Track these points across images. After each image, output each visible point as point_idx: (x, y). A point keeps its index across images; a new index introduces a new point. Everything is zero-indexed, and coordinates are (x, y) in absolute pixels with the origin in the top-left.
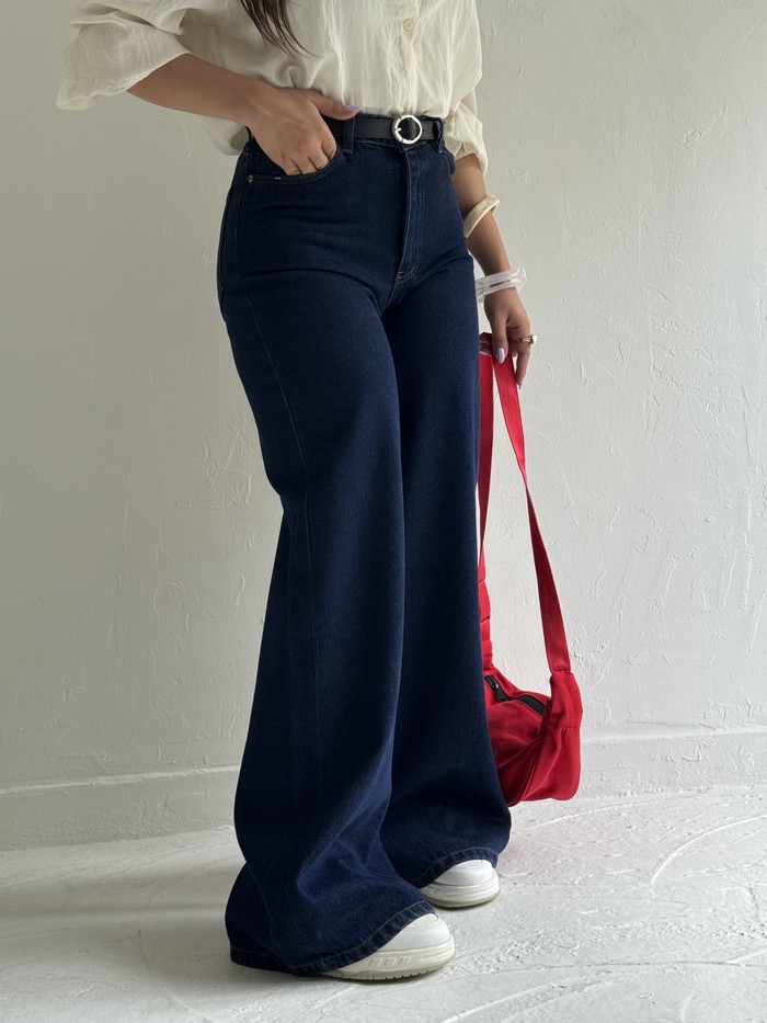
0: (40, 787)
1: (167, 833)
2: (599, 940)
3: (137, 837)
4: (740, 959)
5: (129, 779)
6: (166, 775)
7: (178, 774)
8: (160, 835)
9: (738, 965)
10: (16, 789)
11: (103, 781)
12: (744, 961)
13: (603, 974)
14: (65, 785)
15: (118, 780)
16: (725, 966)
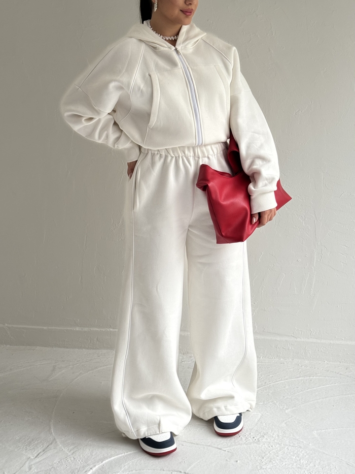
0: (58, 328)
1: (98, 349)
3: (88, 349)
5: (86, 329)
6: (98, 329)
7: (102, 329)
8: (95, 349)
10: (50, 328)
11: (77, 329)
14: (65, 328)
15: (82, 329)
16: (220, 450)
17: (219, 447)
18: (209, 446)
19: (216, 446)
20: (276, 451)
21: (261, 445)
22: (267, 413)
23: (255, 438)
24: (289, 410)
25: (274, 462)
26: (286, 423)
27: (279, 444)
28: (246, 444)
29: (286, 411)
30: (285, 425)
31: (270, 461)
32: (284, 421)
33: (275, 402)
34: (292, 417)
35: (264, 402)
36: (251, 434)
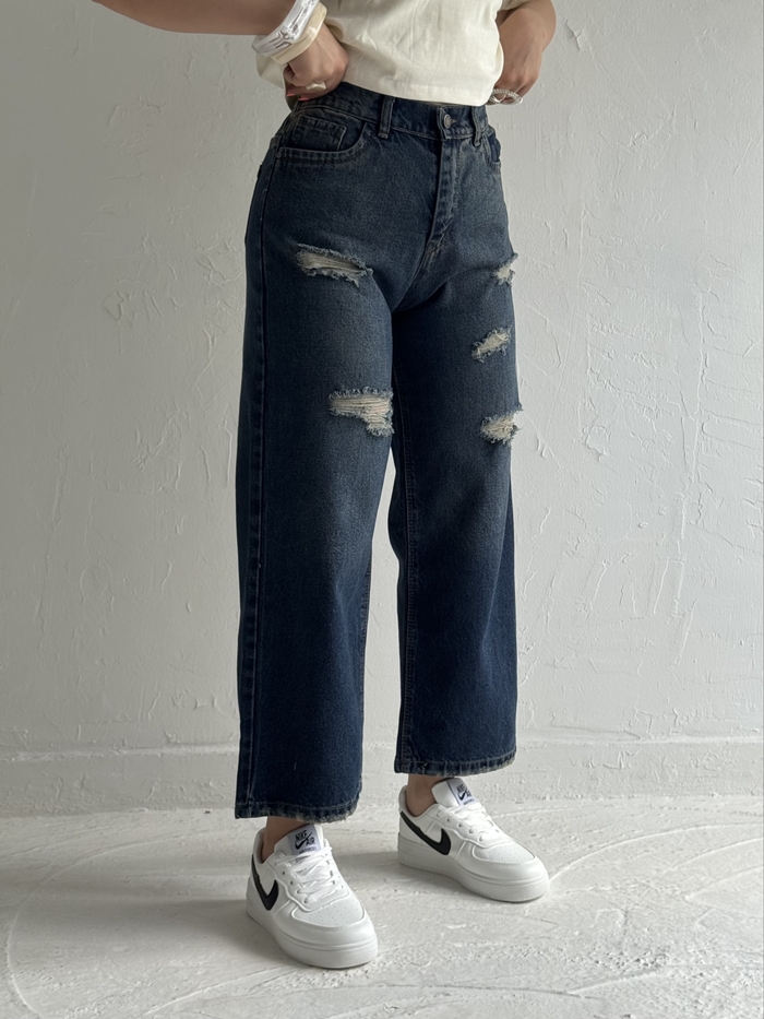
1: (83, 812)
2: (453, 958)
3: (53, 814)
4: (582, 990)
5: (48, 756)
6: (84, 754)
7: (96, 754)
9: (578, 996)
11: (22, 757)
12: (586, 992)
13: (441, 996)
15: (36, 757)
16: (563, 997)
17: (557, 990)
18: (527, 989)
19: (545, 988)
20: (722, 983)
21: (669, 974)
22: (636, 907)
23: (642, 961)
24: (693, 895)
25: (733, 1008)
26: (702, 923)
27: (718, 968)
28: (627, 977)
29: (687, 897)
30: (704, 929)
31: (722, 1007)
32: (693, 919)
33: (644, 882)
34: (710, 908)
35: (612, 884)
36: (626, 954)
